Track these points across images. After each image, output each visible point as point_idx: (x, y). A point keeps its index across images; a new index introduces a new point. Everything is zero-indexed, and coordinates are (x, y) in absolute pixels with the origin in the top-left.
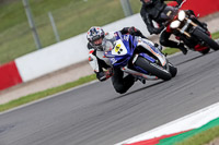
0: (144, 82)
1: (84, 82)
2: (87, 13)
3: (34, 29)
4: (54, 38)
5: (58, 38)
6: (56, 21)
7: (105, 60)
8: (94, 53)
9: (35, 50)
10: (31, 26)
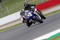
0: (35, 24)
1: (16, 26)
2: (17, 7)
3: (2, 11)
4: (8, 14)
5: (9, 14)
6: (8, 9)
7: (25, 18)
8: (22, 16)
9: (3, 17)
10: (2, 10)
